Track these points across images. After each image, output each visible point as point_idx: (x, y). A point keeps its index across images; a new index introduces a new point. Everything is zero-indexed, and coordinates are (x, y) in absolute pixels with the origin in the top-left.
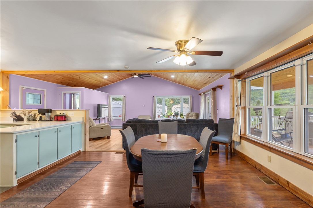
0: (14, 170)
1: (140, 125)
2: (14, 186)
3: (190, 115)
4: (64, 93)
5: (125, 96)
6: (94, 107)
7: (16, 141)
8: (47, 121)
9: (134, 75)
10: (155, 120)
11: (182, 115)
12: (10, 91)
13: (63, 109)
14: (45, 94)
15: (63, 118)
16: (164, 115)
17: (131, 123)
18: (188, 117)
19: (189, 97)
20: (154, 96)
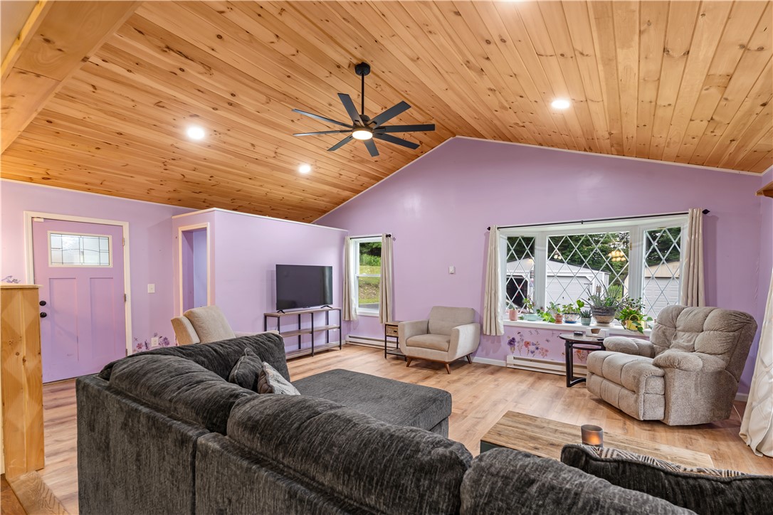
4: (184, 232)
5: (390, 236)
11: (630, 316)
14: (126, 235)
16: (538, 311)
18: (664, 333)
19: (684, 222)
20: (489, 229)
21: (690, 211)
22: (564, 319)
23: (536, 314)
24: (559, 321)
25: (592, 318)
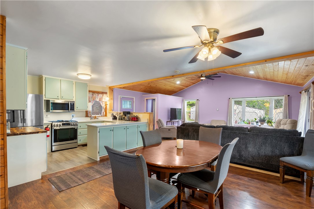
0: (98, 151)
1: (192, 130)
2: (98, 160)
3: (282, 123)
4: (146, 99)
5: (198, 100)
6: (168, 110)
7: (99, 132)
8: (127, 120)
9: (201, 77)
10: (231, 126)
11: (269, 122)
12: (113, 99)
13: (145, 112)
14: (134, 100)
15: (136, 119)
16: (243, 121)
17: (185, 127)
18: (278, 125)
19: (283, 98)
20: (229, 98)
21: (285, 95)
22: (251, 123)
23: (243, 122)
24: (249, 124)
25: (259, 123)
